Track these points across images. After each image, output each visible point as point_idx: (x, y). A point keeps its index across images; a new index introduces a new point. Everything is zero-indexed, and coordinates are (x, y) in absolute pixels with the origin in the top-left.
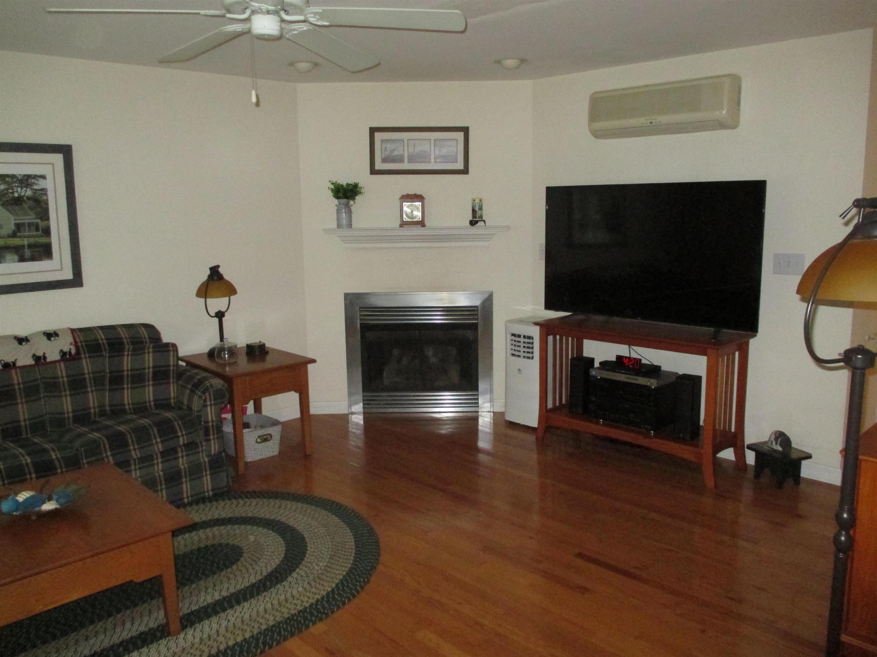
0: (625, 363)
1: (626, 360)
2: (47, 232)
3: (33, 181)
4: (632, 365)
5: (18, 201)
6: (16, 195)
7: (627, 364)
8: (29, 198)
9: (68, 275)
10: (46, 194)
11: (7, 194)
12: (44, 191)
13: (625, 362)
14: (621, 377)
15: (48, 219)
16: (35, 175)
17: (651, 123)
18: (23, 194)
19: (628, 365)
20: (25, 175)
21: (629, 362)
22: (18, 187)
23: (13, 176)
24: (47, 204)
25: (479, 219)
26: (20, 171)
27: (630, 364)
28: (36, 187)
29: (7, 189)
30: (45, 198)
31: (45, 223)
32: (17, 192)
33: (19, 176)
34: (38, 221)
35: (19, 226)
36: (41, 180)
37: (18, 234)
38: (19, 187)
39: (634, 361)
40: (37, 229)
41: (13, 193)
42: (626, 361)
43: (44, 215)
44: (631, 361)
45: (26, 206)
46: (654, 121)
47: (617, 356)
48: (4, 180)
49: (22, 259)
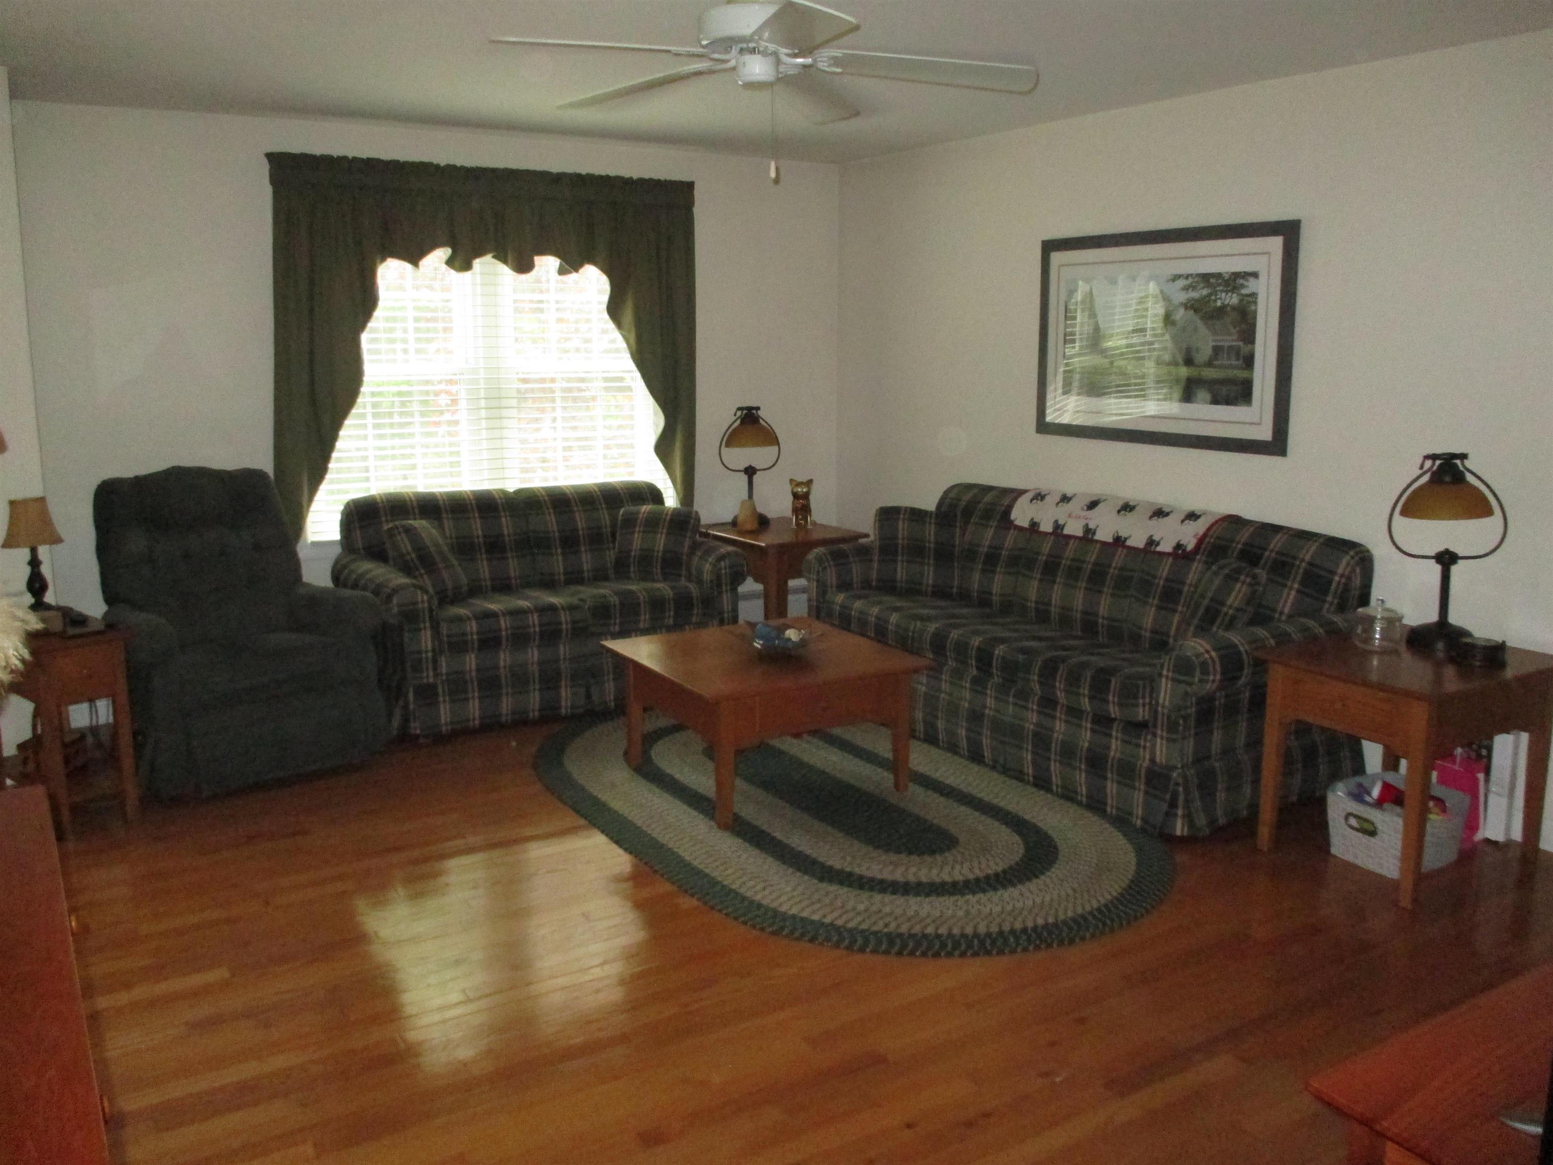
2: (1249, 362)
3: (1241, 281)
5: (1221, 312)
6: (1219, 303)
8: (1234, 308)
9: (1265, 433)
10: (1255, 303)
11: (1209, 301)
12: (1254, 295)
15: (1253, 342)
16: (1245, 272)
18: (1226, 302)
20: (1233, 274)
22: (1222, 291)
23: (1219, 275)
24: (1255, 318)
26: (1226, 266)
28: (1244, 291)
29: (1210, 295)
30: (1253, 308)
31: (1250, 346)
32: (1220, 299)
33: (1226, 275)
34: (1241, 343)
35: (1217, 350)
36: (1251, 279)
37: (1216, 363)
38: (1224, 291)
40: (1238, 354)
41: (1215, 301)
43: (1249, 336)
45: (1228, 320)
48: (1208, 281)
49: (1215, 401)
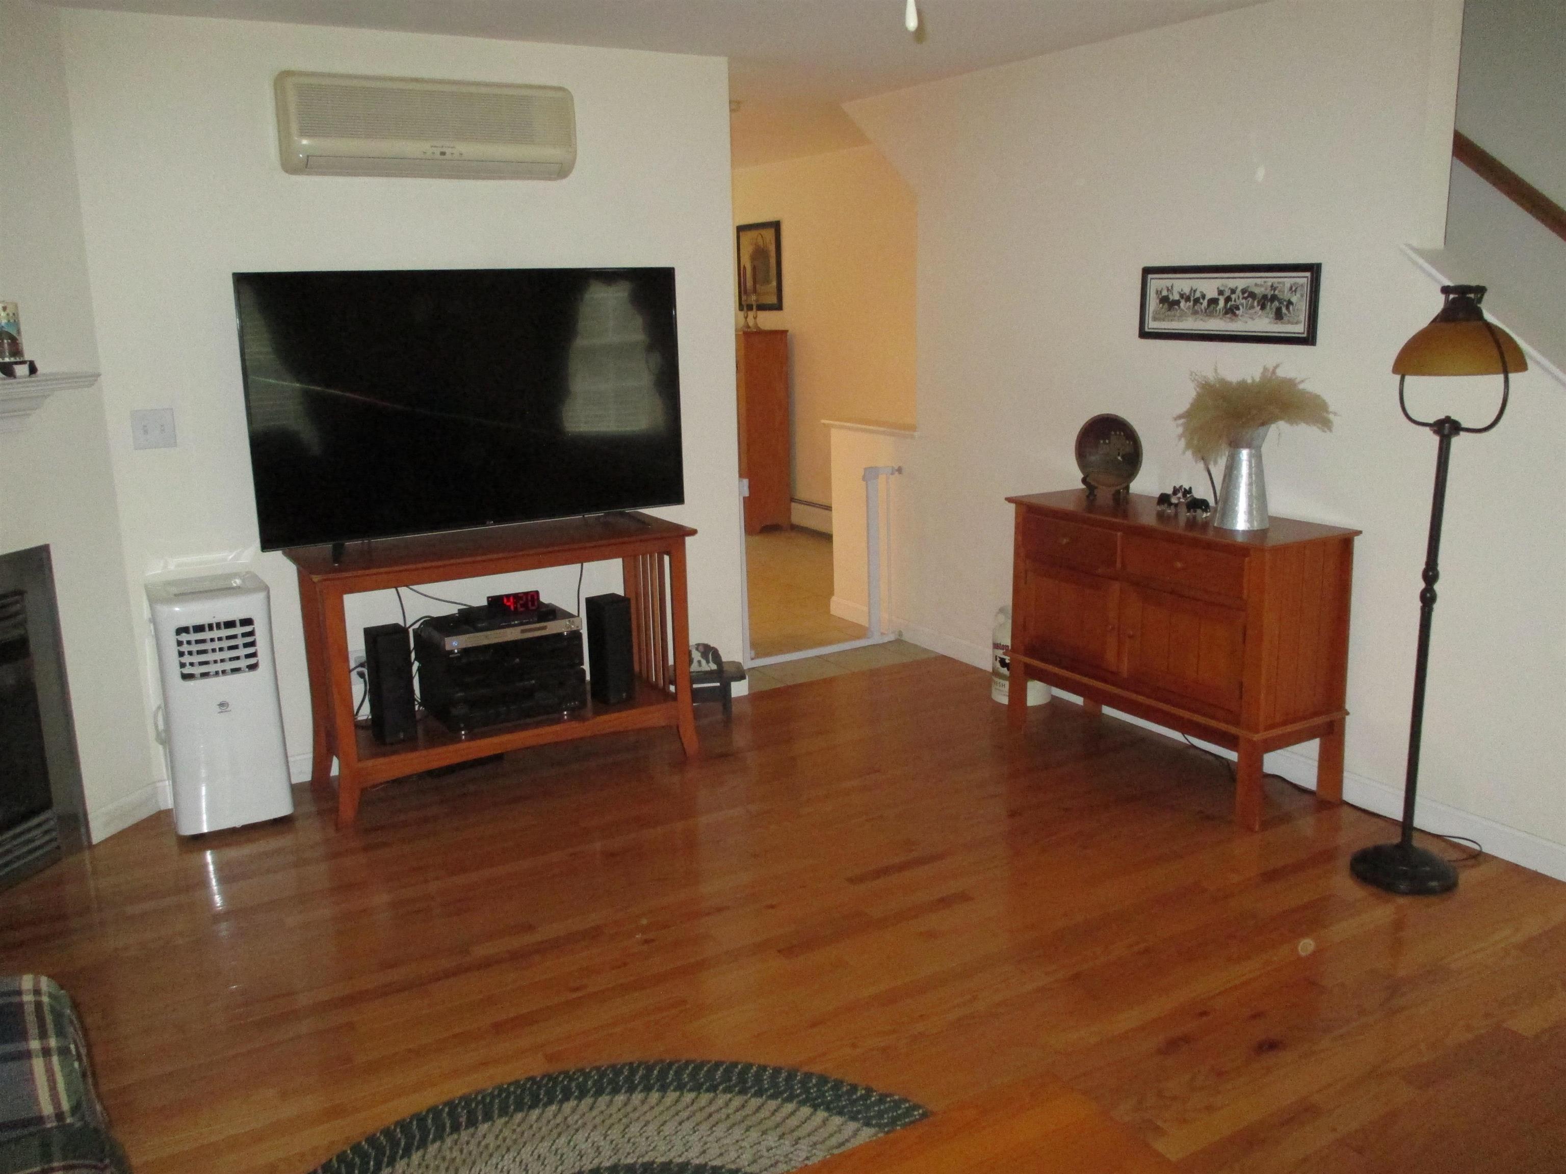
0: (509, 607)
1: (508, 600)
4: (522, 606)
7: (512, 607)
13: (508, 604)
14: (512, 634)
17: (443, 154)
19: (516, 608)
21: (515, 603)
25: (12, 360)
27: (519, 606)
39: (527, 599)
42: (510, 604)
44: (521, 598)
46: (448, 151)
47: (488, 598)
